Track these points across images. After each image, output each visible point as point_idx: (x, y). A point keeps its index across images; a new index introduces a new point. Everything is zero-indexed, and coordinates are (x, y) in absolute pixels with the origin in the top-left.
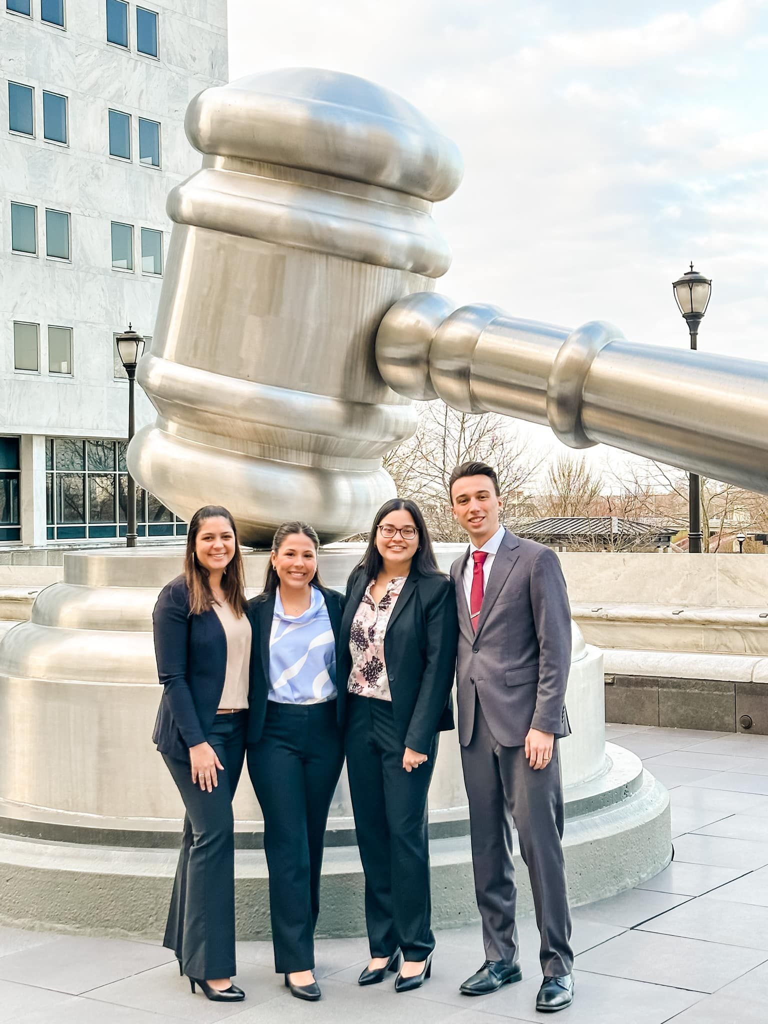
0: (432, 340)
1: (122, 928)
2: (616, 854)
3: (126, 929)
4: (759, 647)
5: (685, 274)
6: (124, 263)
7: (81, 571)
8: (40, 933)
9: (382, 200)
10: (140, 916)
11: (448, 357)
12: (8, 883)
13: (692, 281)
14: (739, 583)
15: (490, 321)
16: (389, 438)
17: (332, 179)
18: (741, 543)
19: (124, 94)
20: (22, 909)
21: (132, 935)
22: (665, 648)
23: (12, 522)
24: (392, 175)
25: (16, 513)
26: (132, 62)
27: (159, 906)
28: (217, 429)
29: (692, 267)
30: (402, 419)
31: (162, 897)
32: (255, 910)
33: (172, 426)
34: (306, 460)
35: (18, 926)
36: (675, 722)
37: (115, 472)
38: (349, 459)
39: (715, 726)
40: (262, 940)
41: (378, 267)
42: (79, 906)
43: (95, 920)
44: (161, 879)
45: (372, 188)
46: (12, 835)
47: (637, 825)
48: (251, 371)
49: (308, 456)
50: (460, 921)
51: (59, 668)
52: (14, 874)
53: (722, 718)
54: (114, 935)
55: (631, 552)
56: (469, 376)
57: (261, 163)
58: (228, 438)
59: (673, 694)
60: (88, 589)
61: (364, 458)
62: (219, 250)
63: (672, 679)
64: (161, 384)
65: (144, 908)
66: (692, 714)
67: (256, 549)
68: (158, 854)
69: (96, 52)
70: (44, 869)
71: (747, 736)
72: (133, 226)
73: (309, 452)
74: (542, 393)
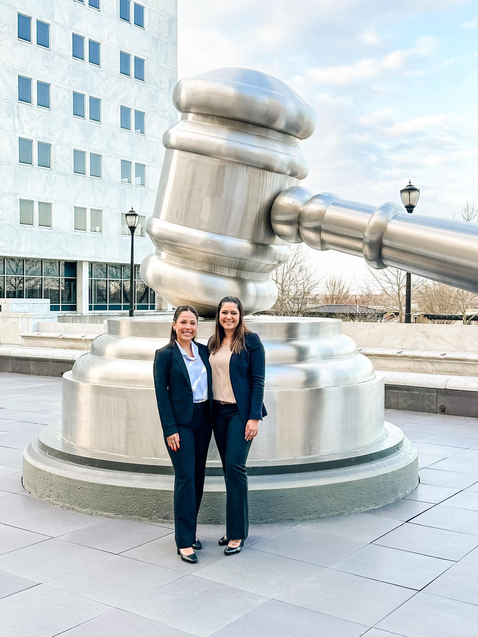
0: (301, 211)
1: (139, 516)
2: (394, 481)
3: (141, 516)
4: (440, 370)
5: (407, 186)
6: (126, 180)
7: (117, 328)
8: (96, 517)
9: (276, 138)
10: (148, 510)
11: (310, 220)
12: (79, 490)
13: (410, 189)
14: (430, 338)
15: (332, 203)
16: (276, 263)
17: (250, 126)
18: (416, 318)
19: (128, 99)
20: (86, 504)
21: (144, 519)
22: (393, 370)
23: (72, 302)
24: (281, 124)
25: (74, 298)
26: (132, 83)
27: (158, 505)
28: (187, 256)
29: (410, 182)
30: (283, 253)
31: (160, 500)
32: (209, 508)
33: (164, 254)
34: (233, 273)
35: (84, 513)
36: (406, 408)
37: (121, 279)
38: (255, 273)
39: (426, 410)
40: (212, 524)
41: (273, 173)
42: (117, 503)
43: (124, 511)
44: (159, 490)
45: (271, 131)
46: (81, 465)
47: (404, 466)
48: (205, 226)
49: (235, 271)
50: (315, 516)
51: (105, 379)
52: (82, 486)
53: (430, 406)
54: (134, 519)
55: (366, 322)
56: (321, 230)
57: (214, 117)
58: (193, 261)
59: (405, 394)
60: (121, 338)
61: (262, 273)
62: (190, 162)
63: (405, 387)
64: (158, 233)
65: (151, 506)
66: (415, 404)
67: (205, 319)
68: (158, 477)
69: (115, 78)
70: (98, 484)
71: (443, 416)
72: (131, 162)
73: (235, 269)
74: (361, 239)
